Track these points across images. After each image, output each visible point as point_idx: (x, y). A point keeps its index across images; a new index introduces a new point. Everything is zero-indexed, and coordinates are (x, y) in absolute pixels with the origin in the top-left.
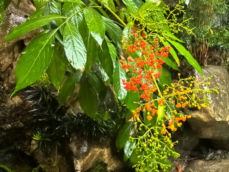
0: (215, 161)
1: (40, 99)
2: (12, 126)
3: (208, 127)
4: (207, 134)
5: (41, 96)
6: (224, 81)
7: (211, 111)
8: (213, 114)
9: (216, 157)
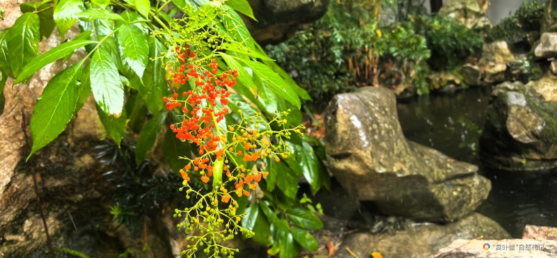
0: (386, 234)
1: (115, 157)
2: (84, 196)
3: (366, 182)
4: (366, 194)
5: (116, 153)
6: (387, 109)
7: (367, 157)
8: (370, 161)
9: (387, 228)
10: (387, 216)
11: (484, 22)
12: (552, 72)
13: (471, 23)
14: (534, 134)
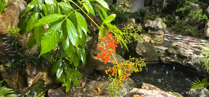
0: (101, 81)
1: (13, 43)
3: (102, 65)
4: (101, 68)
10: (103, 75)
11: (129, 10)
12: (148, 33)
13: (125, 10)
14: (143, 53)
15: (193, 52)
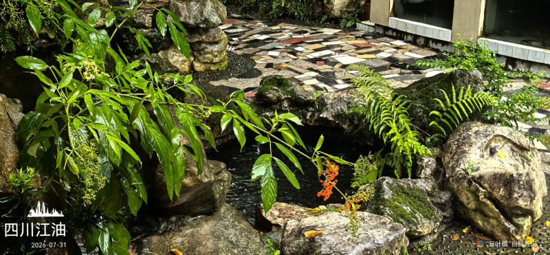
9: (170, 226)
10: (170, 216)
15: (317, 78)
